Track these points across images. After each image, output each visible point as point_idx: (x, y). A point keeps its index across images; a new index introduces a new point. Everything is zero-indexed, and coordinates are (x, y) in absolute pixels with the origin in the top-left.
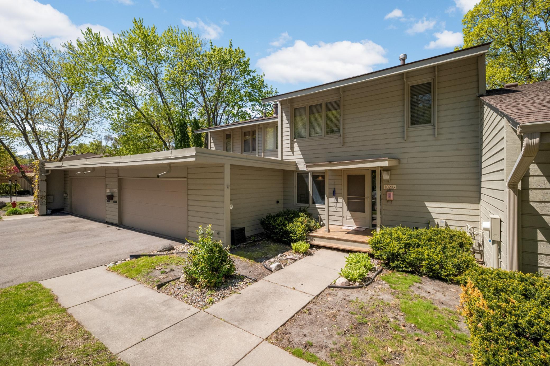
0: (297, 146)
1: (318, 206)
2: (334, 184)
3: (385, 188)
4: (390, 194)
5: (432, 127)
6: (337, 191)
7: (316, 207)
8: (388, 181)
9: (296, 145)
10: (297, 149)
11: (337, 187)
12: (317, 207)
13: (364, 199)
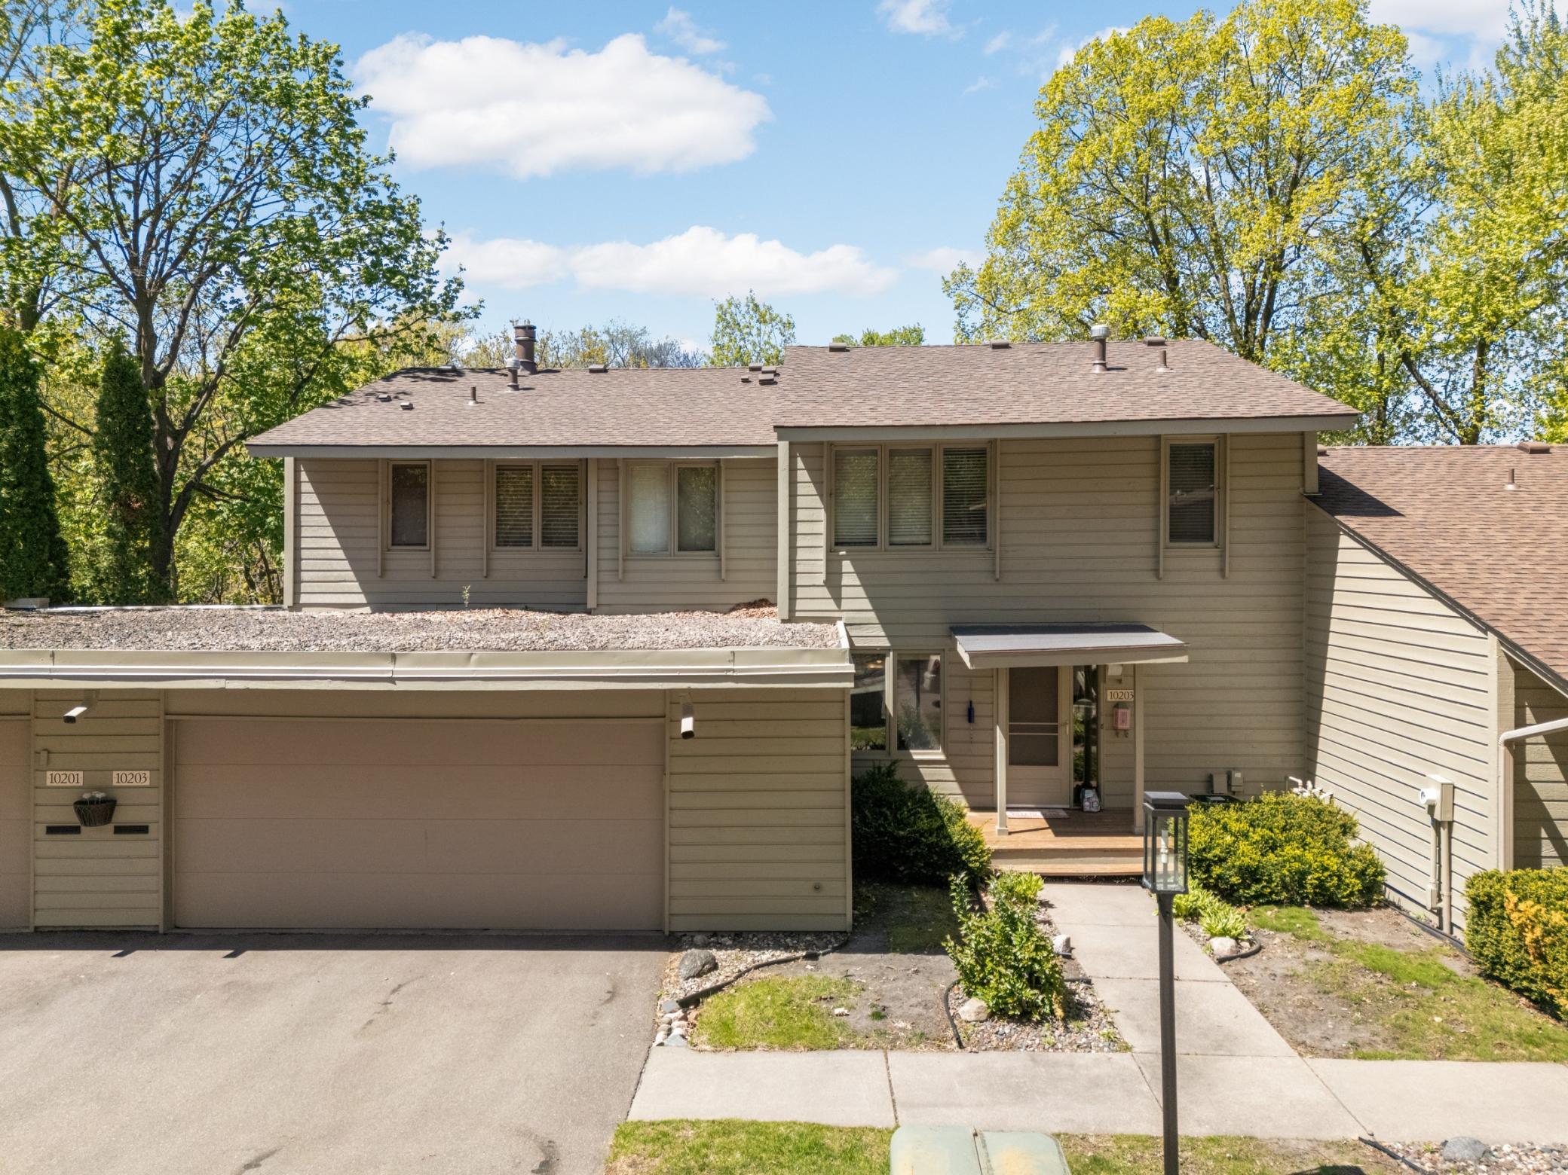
0: (852, 570)
1: (917, 754)
2: (971, 690)
3: (1109, 699)
4: (1124, 714)
5: (1215, 552)
6: (978, 710)
7: (913, 760)
8: (1120, 681)
9: (847, 566)
10: (850, 578)
11: (977, 697)
12: (915, 757)
13: (1055, 729)
